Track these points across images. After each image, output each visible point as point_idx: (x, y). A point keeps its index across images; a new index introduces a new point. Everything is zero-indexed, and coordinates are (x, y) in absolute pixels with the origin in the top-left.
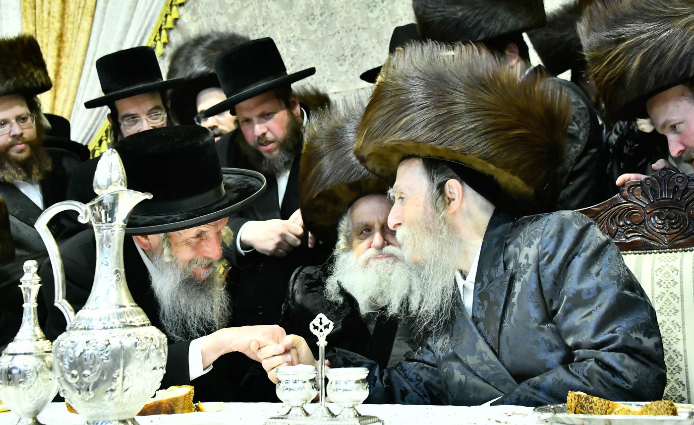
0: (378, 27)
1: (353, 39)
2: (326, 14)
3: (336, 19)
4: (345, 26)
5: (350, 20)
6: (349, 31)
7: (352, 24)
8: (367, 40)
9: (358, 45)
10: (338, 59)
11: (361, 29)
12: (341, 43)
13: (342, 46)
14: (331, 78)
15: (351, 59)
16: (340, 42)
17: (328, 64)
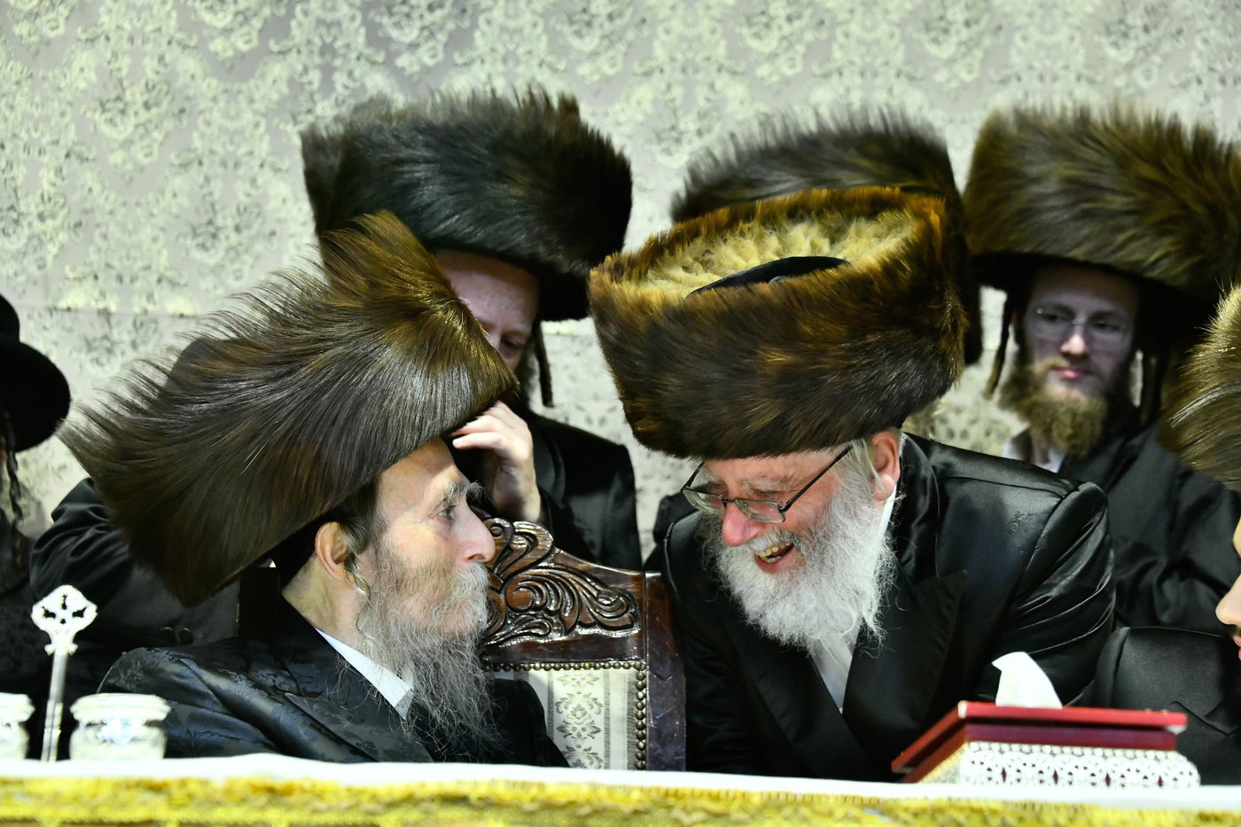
1: (241, 187)
2: (164, 106)
3: (194, 127)
6: (231, 164)
8: (284, 201)
9: (258, 205)
10: (194, 230)
12: (205, 191)
13: (208, 198)
14: (169, 274)
15: (234, 238)
16: (202, 187)
17: (162, 237)
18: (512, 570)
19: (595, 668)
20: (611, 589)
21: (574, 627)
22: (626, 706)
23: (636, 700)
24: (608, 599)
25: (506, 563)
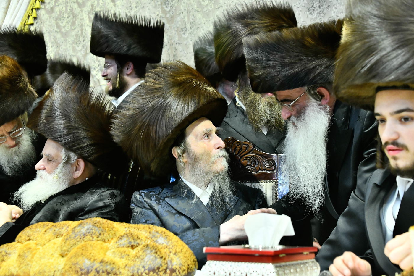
0: (207, 11)
4: (186, 9)
5: (190, 5)
7: (191, 8)
11: (196, 11)
18: (242, 155)
19: (264, 182)
20: (269, 159)
21: (259, 170)
22: (272, 193)
23: (275, 191)
24: (268, 162)
25: (241, 153)
